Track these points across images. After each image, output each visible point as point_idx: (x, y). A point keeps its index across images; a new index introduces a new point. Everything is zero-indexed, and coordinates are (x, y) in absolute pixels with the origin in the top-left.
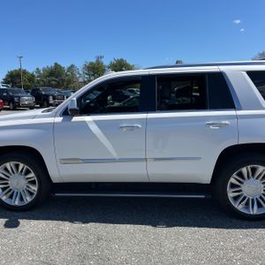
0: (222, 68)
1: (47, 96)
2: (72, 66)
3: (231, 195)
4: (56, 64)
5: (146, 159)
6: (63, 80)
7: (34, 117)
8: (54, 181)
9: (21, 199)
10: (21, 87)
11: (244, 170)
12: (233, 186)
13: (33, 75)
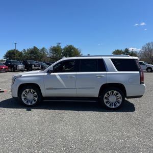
0: (103, 57)
1: (31, 65)
2: (44, 48)
3: (105, 101)
4: (35, 47)
5: (76, 88)
6: (38, 56)
7: (37, 73)
8: (43, 96)
9: (31, 103)
10: (15, 59)
11: (109, 92)
12: (106, 98)
13: (21, 53)
